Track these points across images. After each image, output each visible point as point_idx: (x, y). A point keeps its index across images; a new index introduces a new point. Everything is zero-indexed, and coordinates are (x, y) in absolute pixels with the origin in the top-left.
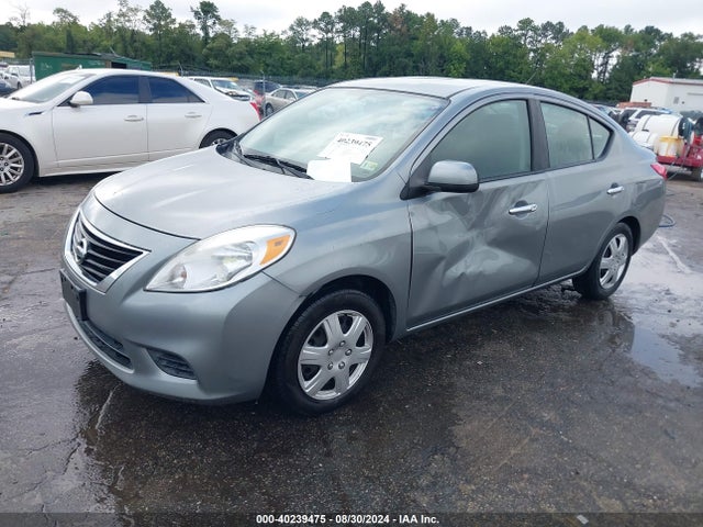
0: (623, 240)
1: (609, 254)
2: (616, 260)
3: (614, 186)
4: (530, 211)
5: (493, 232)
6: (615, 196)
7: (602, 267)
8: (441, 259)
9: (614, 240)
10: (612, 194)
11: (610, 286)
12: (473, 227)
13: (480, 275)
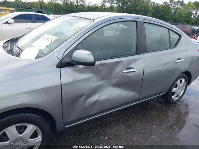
0: (183, 80)
1: (176, 86)
2: (180, 88)
3: (179, 59)
4: (133, 71)
5: (114, 81)
6: (179, 64)
7: (173, 92)
8: (83, 95)
9: (179, 81)
10: (178, 62)
11: (177, 98)
12: (103, 79)
13: (107, 100)
